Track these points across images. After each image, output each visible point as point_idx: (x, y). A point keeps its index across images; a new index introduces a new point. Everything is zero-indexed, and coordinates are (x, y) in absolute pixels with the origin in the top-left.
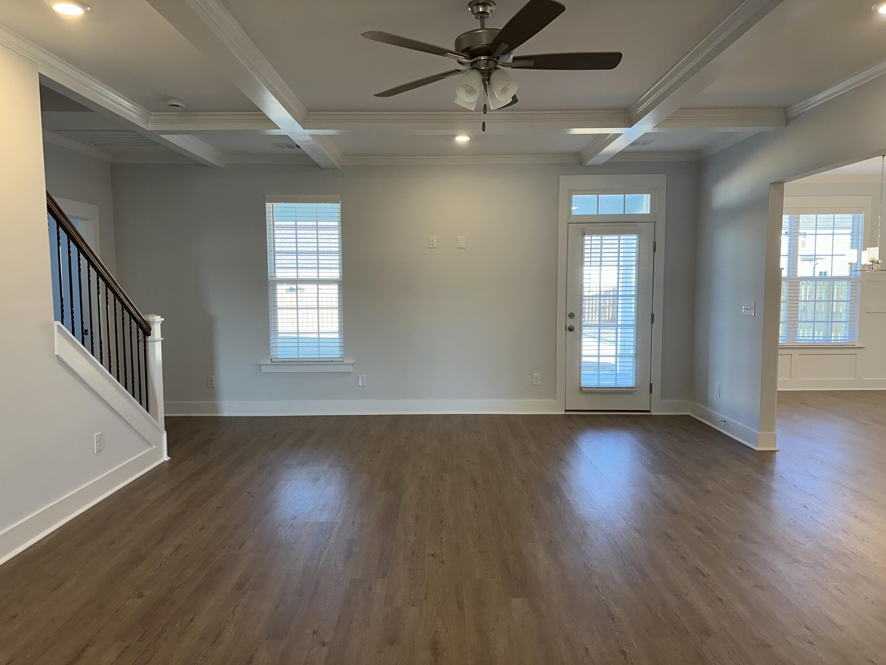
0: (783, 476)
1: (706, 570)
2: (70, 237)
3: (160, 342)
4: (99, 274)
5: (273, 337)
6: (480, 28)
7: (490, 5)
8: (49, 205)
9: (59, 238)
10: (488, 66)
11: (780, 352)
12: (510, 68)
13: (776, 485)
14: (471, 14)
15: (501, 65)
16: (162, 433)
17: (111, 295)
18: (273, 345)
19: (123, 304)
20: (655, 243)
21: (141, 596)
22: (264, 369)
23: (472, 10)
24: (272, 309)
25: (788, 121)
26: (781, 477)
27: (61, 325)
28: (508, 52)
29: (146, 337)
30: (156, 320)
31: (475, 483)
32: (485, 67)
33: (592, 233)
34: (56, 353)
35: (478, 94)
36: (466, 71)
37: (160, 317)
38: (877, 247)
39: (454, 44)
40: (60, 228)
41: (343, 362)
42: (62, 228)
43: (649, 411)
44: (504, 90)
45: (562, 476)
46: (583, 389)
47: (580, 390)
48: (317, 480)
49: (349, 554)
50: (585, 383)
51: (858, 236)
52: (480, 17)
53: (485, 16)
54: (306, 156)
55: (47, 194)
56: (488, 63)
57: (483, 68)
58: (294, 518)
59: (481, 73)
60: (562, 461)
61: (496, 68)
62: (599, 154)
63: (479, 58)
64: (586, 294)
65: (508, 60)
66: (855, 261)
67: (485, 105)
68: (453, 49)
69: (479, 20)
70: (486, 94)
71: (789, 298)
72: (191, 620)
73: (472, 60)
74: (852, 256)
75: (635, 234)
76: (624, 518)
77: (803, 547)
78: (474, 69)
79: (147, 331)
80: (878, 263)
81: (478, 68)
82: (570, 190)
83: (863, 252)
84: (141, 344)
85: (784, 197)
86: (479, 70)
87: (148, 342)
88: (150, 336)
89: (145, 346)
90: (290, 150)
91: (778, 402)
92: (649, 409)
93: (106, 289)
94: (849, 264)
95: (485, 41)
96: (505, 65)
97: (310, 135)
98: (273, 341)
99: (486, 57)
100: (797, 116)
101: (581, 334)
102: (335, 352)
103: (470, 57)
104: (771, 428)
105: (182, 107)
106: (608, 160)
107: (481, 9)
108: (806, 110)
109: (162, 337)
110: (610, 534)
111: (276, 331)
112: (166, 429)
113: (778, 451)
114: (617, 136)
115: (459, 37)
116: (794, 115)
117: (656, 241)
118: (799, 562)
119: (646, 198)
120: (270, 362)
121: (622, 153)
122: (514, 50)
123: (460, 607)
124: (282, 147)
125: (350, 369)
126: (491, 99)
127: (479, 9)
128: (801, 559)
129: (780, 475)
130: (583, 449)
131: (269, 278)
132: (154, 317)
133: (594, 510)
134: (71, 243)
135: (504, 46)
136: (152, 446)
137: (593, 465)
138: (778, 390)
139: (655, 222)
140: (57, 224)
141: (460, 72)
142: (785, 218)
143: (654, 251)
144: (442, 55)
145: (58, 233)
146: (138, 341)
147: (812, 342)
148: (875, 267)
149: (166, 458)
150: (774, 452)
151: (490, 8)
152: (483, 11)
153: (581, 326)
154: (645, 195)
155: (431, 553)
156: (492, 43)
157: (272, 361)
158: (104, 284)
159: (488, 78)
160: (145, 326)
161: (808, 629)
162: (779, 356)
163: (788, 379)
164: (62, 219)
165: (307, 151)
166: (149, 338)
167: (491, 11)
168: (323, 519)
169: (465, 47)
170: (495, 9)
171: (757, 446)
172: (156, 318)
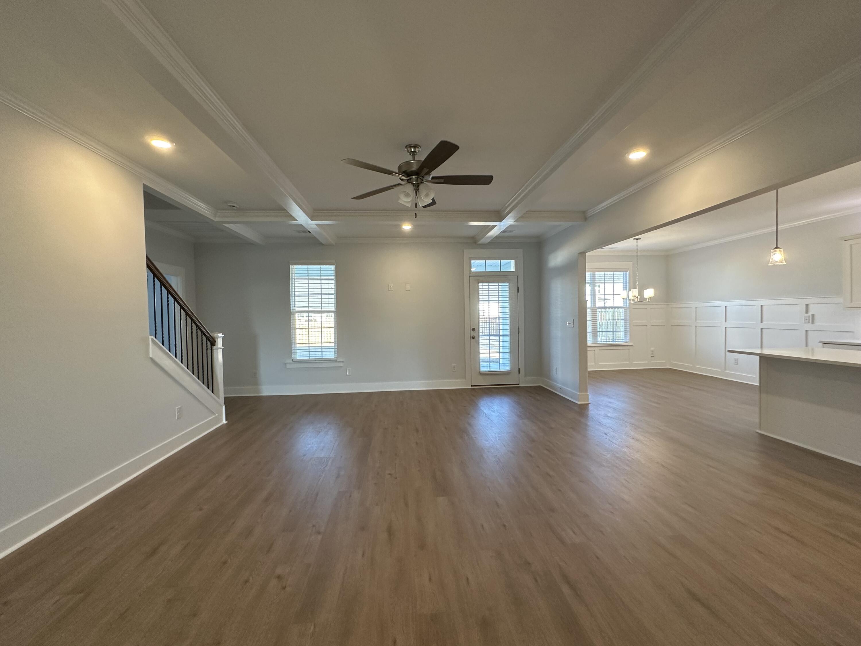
0: (593, 417)
1: (551, 473)
2: (162, 284)
3: (222, 349)
4: (181, 307)
5: (294, 346)
6: (412, 160)
7: (418, 148)
8: (148, 263)
9: (154, 285)
10: (417, 182)
11: (588, 349)
12: (430, 183)
13: (590, 423)
14: (407, 152)
15: (425, 181)
16: (222, 406)
17: (189, 320)
18: (294, 351)
19: (197, 326)
20: (518, 288)
21: (201, 509)
22: (288, 366)
23: (408, 151)
24: (293, 328)
25: (586, 219)
26: (592, 418)
27: (155, 339)
28: (428, 173)
29: (212, 346)
30: (219, 336)
31: (417, 430)
32: (416, 182)
33: (483, 282)
34: (151, 356)
35: (412, 196)
36: (405, 184)
37: (222, 334)
38: (636, 289)
39: (397, 168)
40: (155, 278)
41: (337, 360)
42: (156, 278)
43: (519, 384)
44: (427, 195)
45: (470, 425)
46: (481, 373)
47: (479, 374)
48: (320, 432)
49: (338, 476)
50: (482, 370)
51: (626, 284)
52: (412, 154)
53: (415, 154)
54: (315, 238)
55: (147, 257)
56: (417, 179)
57: (414, 183)
58: (304, 456)
59: (413, 185)
60: (469, 414)
61: (422, 183)
62: (485, 237)
63: (412, 177)
64: (481, 317)
65: (429, 178)
66: (625, 297)
67: (416, 204)
68: (397, 171)
69: (412, 156)
70: (417, 197)
71: (592, 319)
72: (233, 523)
73: (408, 178)
74: (624, 294)
75: (507, 282)
76: (504, 446)
77: (605, 457)
78: (409, 183)
79: (213, 342)
80: (637, 298)
81: (412, 182)
82: (470, 258)
83: (629, 292)
84: (209, 351)
85: (586, 263)
86: (412, 183)
87: (213, 349)
88: (215, 345)
89: (211, 352)
90: (304, 234)
91: (589, 377)
92: (518, 383)
93: (186, 317)
94: (623, 298)
95: (415, 167)
96: (427, 181)
97: (316, 225)
98: (294, 348)
99: (416, 176)
100: (591, 216)
101: (479, 340)
102: (332, 355)
103: (407, 176)
104: (586, 391)
105: (237, 207)
106: (491, 241)
107: (413, 150)
108: (596, 212)
109: (223, 346)
110: (496, 455)
111: (295, 343)
112: (224, 404)
113: (590, 404)
114: (494, 226)
115: (400, 165)
116: (589, 216)
117: (519, 286)
118: (604, 466)
119: (513, 262)
120: (292, 362)
121: (497, 237)
122: (432, 172)
123: (406, 505)
124: (299, 232)
125: (341, 365)
126: (420, 201)
127: (411, 150)
128: (604, 464)
129: (591, 417)
130: (481, 408)
131: (291, 311)
132: (217, 334)
133: (487, 442)
134: (163, 288)
135: (426, 170)
136: (215, 414)
137: (487, 417)
138: (588, 370)
139: (518, 276)
140: (154, 276)
141: (401, 185)
142: (588, 274)
143: (518, 292)
144: (390, 175)
145: (154, 281)
146: (207, 349)
147: (605, 343)
148: (636, 300)
149: (224, 422)
150: (588, 404)
151: (418, 149)
152: (414, 150)
153: (479, 336)
154: (512, 261)
155: (389, 472)
156: (419, 168)
157: (293, 361)
158: (185, 313)
159: (417, 188)
160: (211, 340)
161: (610, 504)
162: (588, 351)
163: (594, 364)
164: (157, 273)
165: (315, 235)
166: (215, 347)
167: (419, 151)
168: (322, 455)
169: (403, 170)
170: (420, 150)
171: (578, 401)
172: (219, 334)
